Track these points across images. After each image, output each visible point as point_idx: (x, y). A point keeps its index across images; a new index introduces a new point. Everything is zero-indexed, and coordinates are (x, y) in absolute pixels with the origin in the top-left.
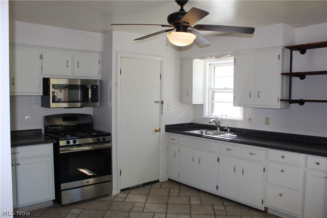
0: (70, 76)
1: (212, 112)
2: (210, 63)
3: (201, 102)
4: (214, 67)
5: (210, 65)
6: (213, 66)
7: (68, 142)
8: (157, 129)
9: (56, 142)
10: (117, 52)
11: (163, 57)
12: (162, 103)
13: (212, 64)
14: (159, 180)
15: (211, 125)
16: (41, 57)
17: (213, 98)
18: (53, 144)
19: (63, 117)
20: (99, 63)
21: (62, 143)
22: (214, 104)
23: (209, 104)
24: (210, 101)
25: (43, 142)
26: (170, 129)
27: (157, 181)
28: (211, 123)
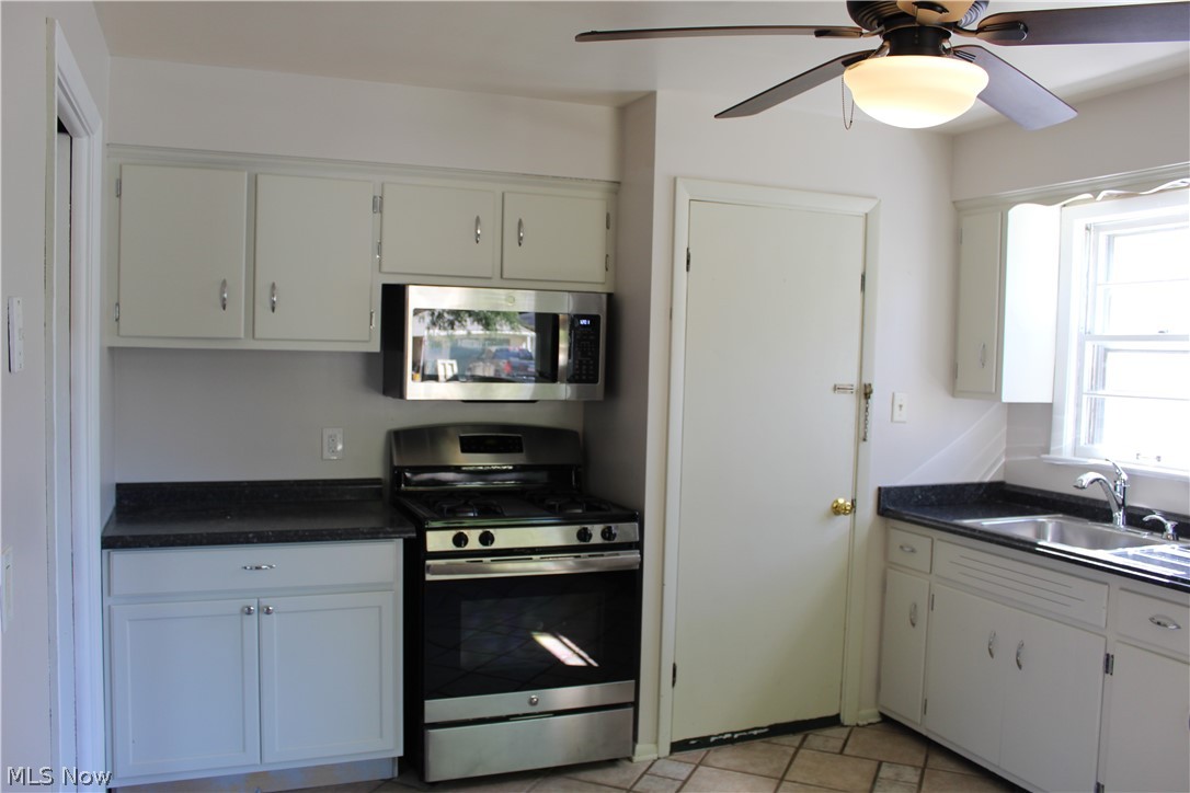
0: (490, 278)
1: (1091, 440)
2: (1090, 220)
3: (1039, 394)
4: (1110, 239)
5: (1087, 229)
6: (1103, 237)
7: (460, 540)
8: (841, 501)
9: (414, 535)
10: (675, 179)
11: (874, 198)
12: (867, 393)
13: (1099, 228)
14: (842, 718)
15: (1084, 499)
16: (378, 205)
17: (1099, 377)
18: (401, 541)
19: (462, 439)
20: (608, 227)
21: (438, 540)
22: (1103, 403)
23: (1078, 405)
24: (1085, 390)
25: (365, 534)
26: (898, 504)
27: (833, 721)
28: (1084, 488)
